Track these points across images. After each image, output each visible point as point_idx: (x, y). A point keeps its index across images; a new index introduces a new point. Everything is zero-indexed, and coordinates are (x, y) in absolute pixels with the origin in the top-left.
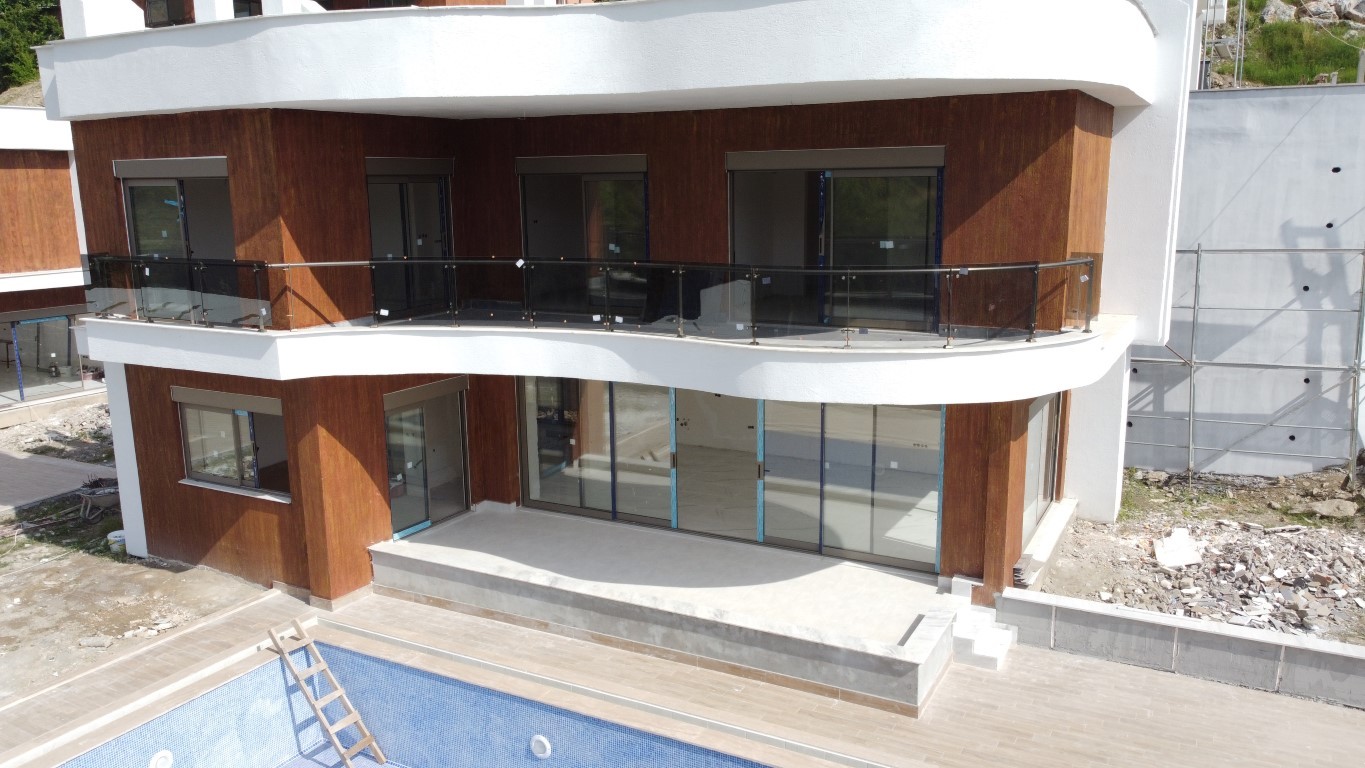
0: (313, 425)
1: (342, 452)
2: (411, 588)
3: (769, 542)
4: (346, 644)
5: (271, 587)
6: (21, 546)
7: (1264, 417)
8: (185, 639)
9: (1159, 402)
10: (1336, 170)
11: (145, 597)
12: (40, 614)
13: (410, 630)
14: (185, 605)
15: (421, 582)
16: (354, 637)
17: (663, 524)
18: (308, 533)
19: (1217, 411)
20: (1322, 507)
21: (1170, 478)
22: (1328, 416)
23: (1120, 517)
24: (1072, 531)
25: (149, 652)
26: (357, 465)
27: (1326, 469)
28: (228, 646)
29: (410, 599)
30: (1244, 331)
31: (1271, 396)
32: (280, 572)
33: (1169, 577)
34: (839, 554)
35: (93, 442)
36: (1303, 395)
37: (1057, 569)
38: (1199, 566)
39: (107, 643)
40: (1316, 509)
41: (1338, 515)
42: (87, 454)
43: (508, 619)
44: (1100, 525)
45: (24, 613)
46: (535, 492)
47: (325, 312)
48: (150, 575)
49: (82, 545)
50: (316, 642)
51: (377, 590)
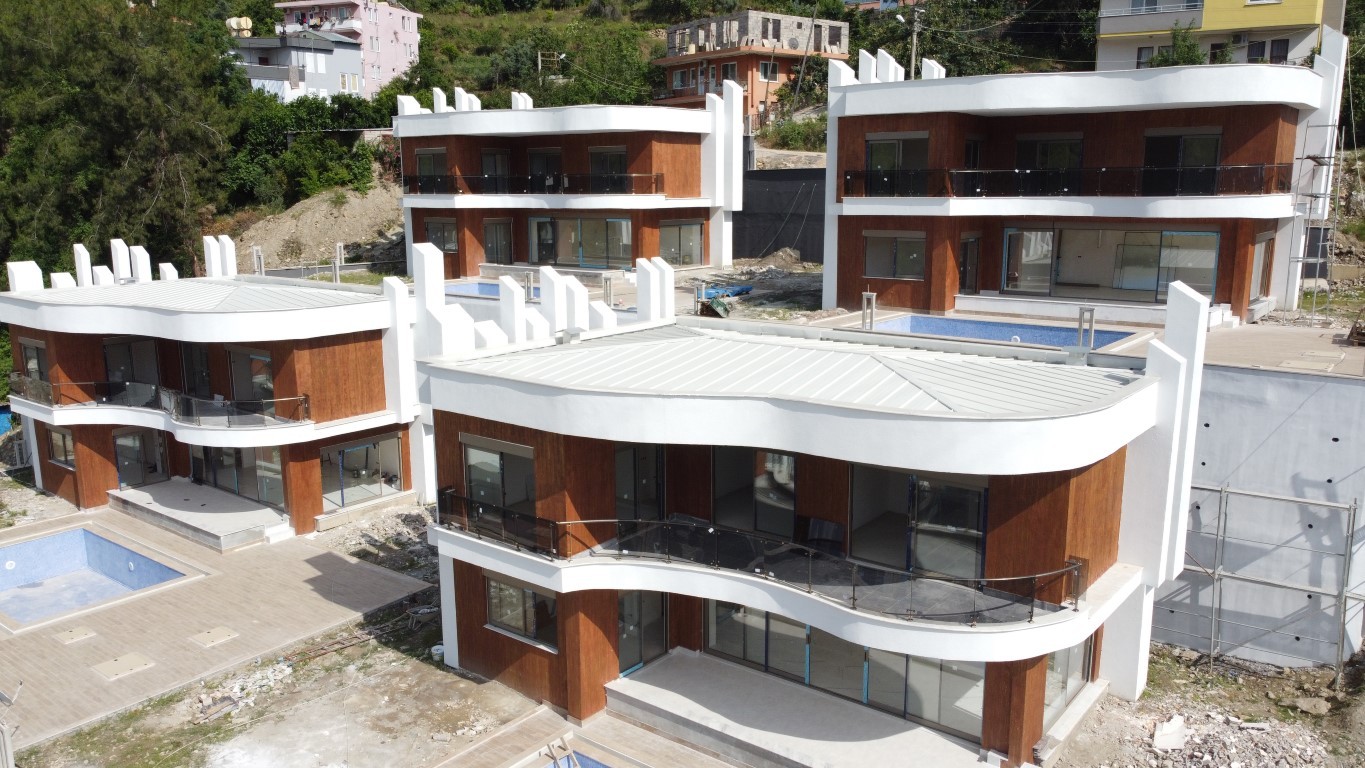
0: (577, 612)
1: (592, 626)
2: (631, 715)
3: (871, 705)
4: (593, 756)
5: (541, 703)
6: (375, 649)
7: (1276, 620)
8: (495, 742)
9: (1195, 597)
10: (1336, 440)
11: (463, 702)
12: (403, 710)
13: (631, 748)
14: (489, 712)
15: (638, 713)
16: (597, 750)
17: (799, 680)
18: (568, 675)
19: (1240, 610)
20: (1304, 704)
21: (1201, 657)
22: (1325, 626)
23: (1144, 695)
24: (1099, 708)
25: (476, 750)
26: (600, 633)
27: (1322, 666)
28: (521, 750)
29: (630, 723)
30: (1263, 553)
31: (1280, 606)
32: (548, 694)
33: (1157, 758)
34: (918, 720)
35: (396, 548)
36: (1305, 608)
37: (1076, 742)
38: (1181, 751)
39: (448, 739)
40: (1298, 705)
41: (1314, 712)
42: (395, 561)
43: (693, 746)
44: (1124, 702)
45: (392, 710)
46: (713, 642)
47: (587, 543)
48: (463, 684)
49: (411, 652)
50: (574, 752)
51: (609, 713)
